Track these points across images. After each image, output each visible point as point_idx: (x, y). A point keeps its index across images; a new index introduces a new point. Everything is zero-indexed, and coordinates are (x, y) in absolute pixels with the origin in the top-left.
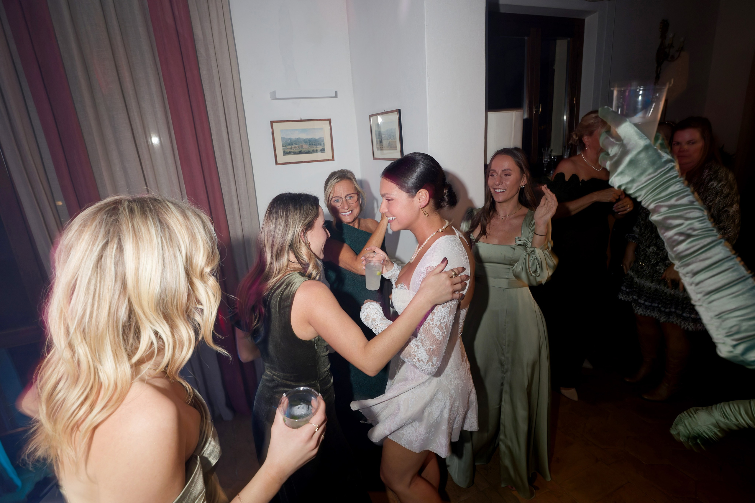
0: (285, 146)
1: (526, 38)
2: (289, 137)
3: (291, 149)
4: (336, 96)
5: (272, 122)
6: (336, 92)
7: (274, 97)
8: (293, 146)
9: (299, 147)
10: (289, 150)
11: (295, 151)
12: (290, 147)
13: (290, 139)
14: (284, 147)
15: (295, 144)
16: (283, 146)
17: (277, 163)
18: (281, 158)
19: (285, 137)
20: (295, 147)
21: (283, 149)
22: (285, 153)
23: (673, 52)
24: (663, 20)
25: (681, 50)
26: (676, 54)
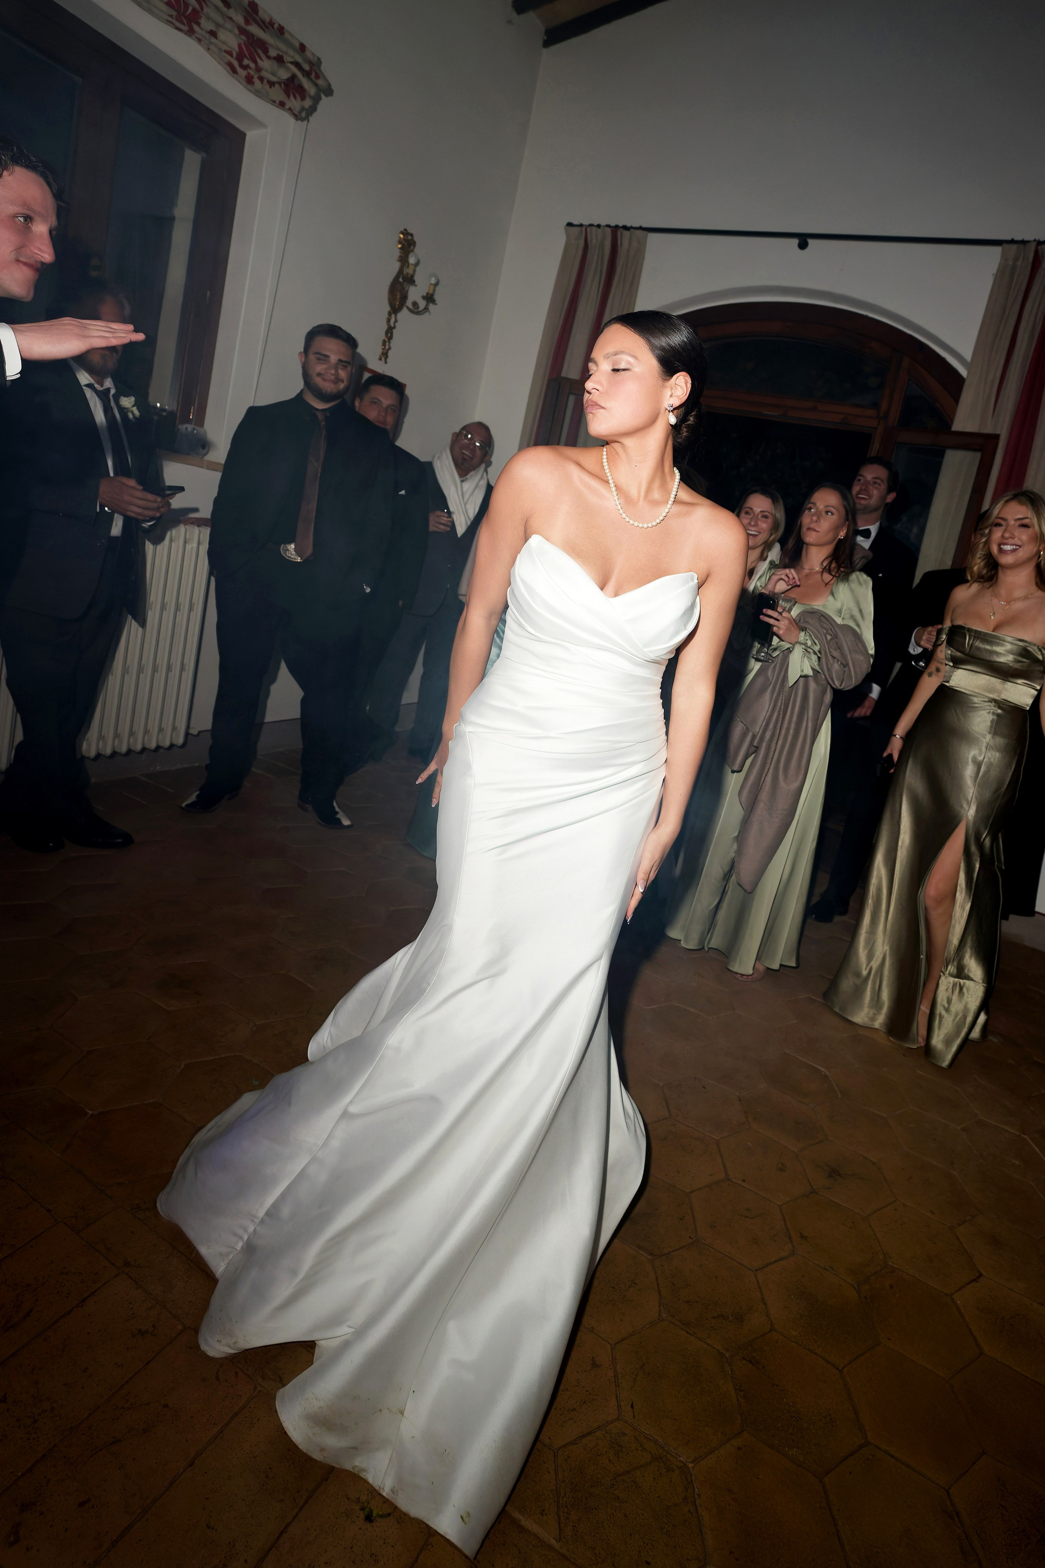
23: (415, 294)
24: (405, 230)
25: (430, 298)
26: (422, 304)
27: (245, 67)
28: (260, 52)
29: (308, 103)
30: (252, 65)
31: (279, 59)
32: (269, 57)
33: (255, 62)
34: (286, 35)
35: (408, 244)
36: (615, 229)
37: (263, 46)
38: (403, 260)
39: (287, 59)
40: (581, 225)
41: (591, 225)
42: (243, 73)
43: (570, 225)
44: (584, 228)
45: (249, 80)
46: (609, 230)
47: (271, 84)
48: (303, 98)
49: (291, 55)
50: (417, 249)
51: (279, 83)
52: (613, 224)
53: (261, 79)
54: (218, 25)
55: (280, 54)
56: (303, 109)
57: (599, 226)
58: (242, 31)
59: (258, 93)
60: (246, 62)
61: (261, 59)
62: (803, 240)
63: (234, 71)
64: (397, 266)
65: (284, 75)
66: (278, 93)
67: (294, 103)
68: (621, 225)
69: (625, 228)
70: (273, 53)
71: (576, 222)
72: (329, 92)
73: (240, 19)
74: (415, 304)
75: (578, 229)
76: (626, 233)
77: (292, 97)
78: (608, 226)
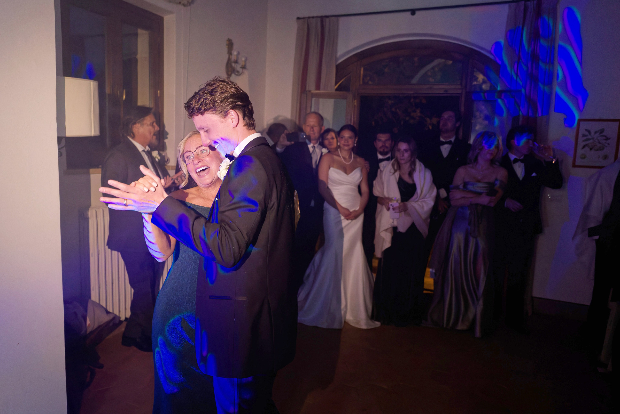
23: (238, 67)
24: (228, 39)
25: (244, 67)
26: (240, 70)
35: (230, 44)
36: (322, 18)
38: (230, 53)
40: (304, 18)
41: (309, 18)
43: (298, 18)
44: (306, 20)
46: (319, 20)
50: (235, 47)
52: (320, 14)
56: (188, 2)
57: (313, 17)
62: (413, 12)
64: (227, 56)
68: (323, 15)
69: (327, 17)
71: (301, 16)
74: (238, 72)
75: (302, 20)
76: (327, 20)
78: (318, 17)
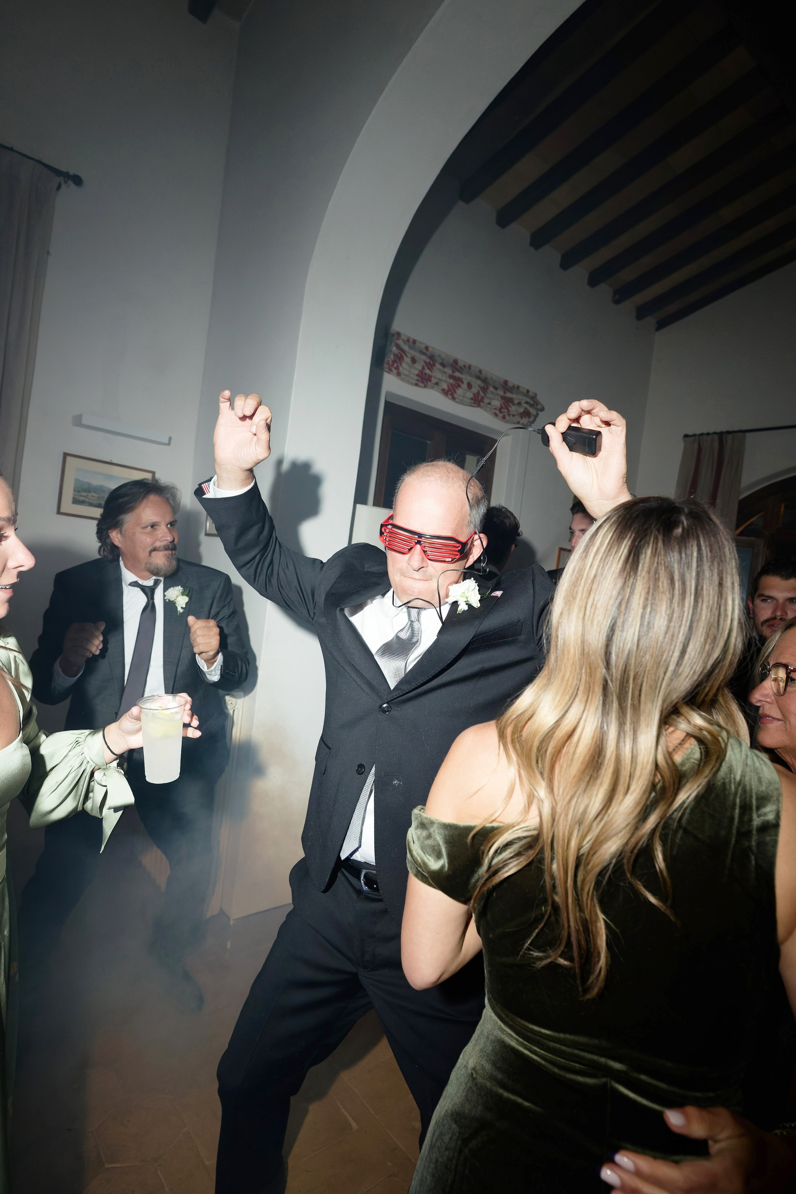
0: (79, 492)
1: (429, 442)
2: (86, 480)
3: (86, 497)
4: (169, 444)
5: (66, 455)
6: (170, 438)
7: (78, 421)
8: (90, 495)
9: (99, 498)
10: (82, 499)
11: (91, 501)
12: (85, 494)
13: (89, 484)
14: (76, 493)
15: (95, 492)
16: (75, 491)
17: (59, 512)
18: (68, 506)
19: (81, 479)
20: (93, 496)
21: (74, 495)
22: (76, 501)
27: (501, 412)
28: (511, 404)
29: (532, 419)
30: (506, 411)
31: (519, 404)
32: (514, 405)
33: (508, 409)
34: (521, 389)
36: (721, 435)
37: (511, 400)
39: (523, 402)
40: (694, 435)
41: (702, 434)
42: (501, 415)
43: (686, 436)
44: (697, 437)
45: (504, 417)
46: (716, 437)
47: (513, 415)
48: (529, 417)
49: (523, 399)
51: (518, 414)
52: (719, 431)
53: (509, 415)
54: (491, 399)
55: (519, 401)
56: (529, 422)
57: (708, 434)
58: (503, 398)
59: (507, 422)
60: (503, 410)
61: (510, 407)
63: (496, 415)
65: (521, 410)
66: (518, 418)
67: (525, 421)
68: (724, 430)
69: (728, 432)
70: (516, 402)
71: (690, 433)
72: (543, 409)
73: (501, 392)
75: (692, 438)
76: (730, 437)
77: (524, 419)
78: (715, 433)
